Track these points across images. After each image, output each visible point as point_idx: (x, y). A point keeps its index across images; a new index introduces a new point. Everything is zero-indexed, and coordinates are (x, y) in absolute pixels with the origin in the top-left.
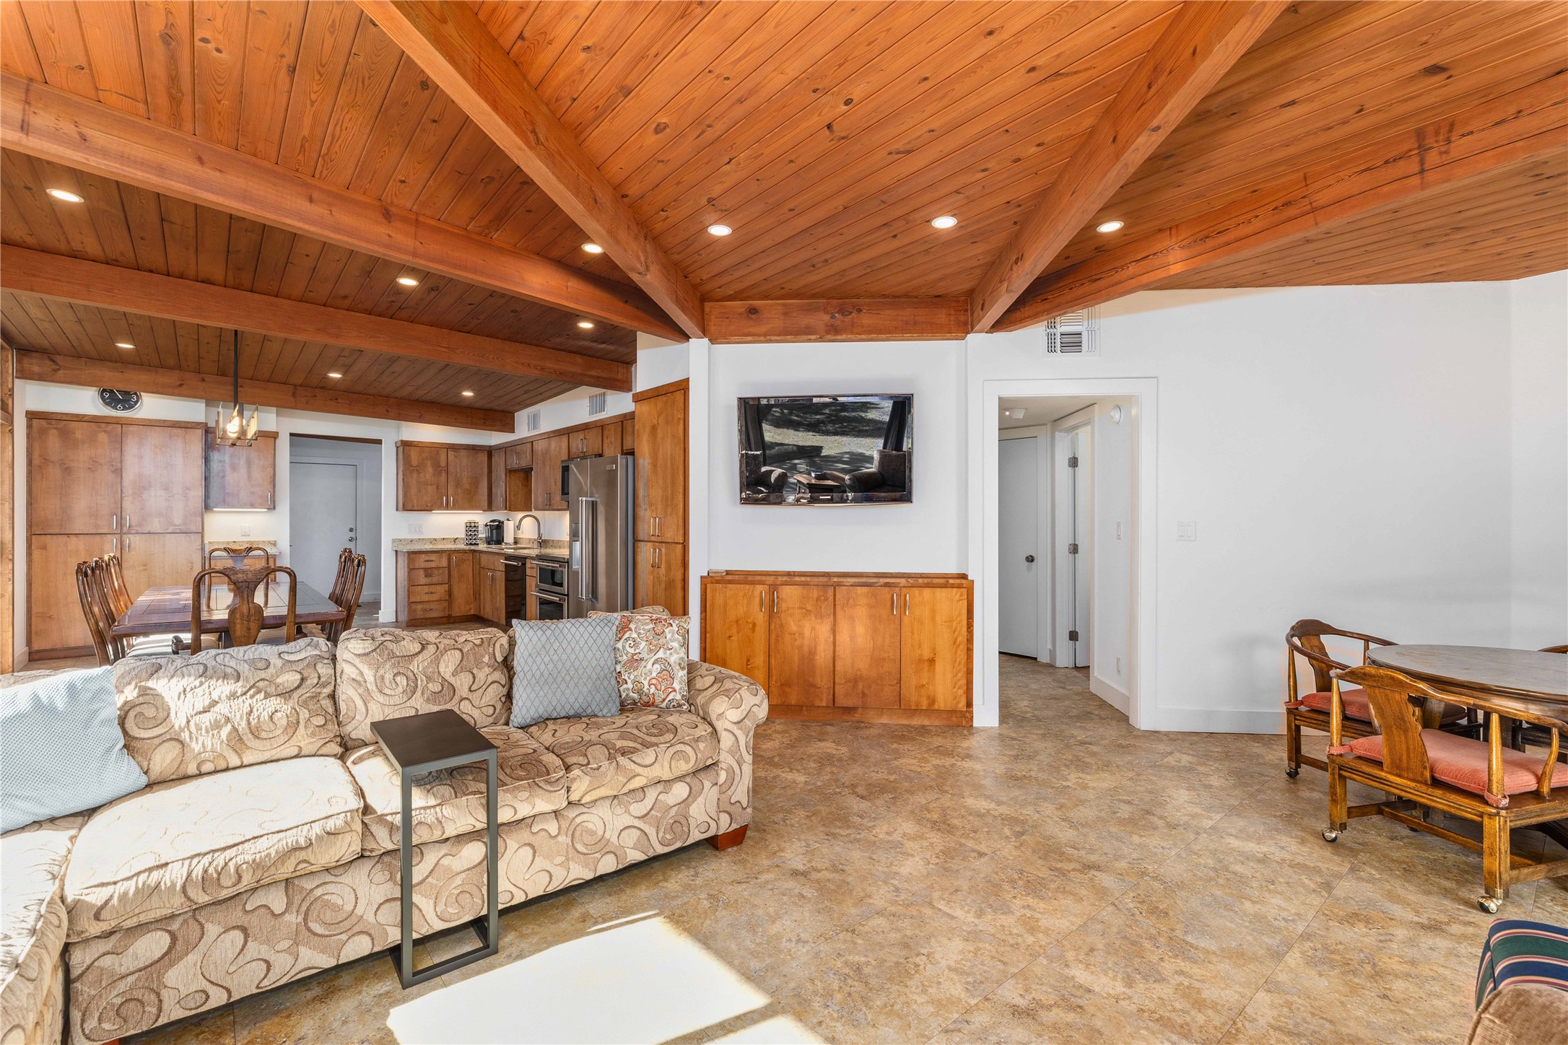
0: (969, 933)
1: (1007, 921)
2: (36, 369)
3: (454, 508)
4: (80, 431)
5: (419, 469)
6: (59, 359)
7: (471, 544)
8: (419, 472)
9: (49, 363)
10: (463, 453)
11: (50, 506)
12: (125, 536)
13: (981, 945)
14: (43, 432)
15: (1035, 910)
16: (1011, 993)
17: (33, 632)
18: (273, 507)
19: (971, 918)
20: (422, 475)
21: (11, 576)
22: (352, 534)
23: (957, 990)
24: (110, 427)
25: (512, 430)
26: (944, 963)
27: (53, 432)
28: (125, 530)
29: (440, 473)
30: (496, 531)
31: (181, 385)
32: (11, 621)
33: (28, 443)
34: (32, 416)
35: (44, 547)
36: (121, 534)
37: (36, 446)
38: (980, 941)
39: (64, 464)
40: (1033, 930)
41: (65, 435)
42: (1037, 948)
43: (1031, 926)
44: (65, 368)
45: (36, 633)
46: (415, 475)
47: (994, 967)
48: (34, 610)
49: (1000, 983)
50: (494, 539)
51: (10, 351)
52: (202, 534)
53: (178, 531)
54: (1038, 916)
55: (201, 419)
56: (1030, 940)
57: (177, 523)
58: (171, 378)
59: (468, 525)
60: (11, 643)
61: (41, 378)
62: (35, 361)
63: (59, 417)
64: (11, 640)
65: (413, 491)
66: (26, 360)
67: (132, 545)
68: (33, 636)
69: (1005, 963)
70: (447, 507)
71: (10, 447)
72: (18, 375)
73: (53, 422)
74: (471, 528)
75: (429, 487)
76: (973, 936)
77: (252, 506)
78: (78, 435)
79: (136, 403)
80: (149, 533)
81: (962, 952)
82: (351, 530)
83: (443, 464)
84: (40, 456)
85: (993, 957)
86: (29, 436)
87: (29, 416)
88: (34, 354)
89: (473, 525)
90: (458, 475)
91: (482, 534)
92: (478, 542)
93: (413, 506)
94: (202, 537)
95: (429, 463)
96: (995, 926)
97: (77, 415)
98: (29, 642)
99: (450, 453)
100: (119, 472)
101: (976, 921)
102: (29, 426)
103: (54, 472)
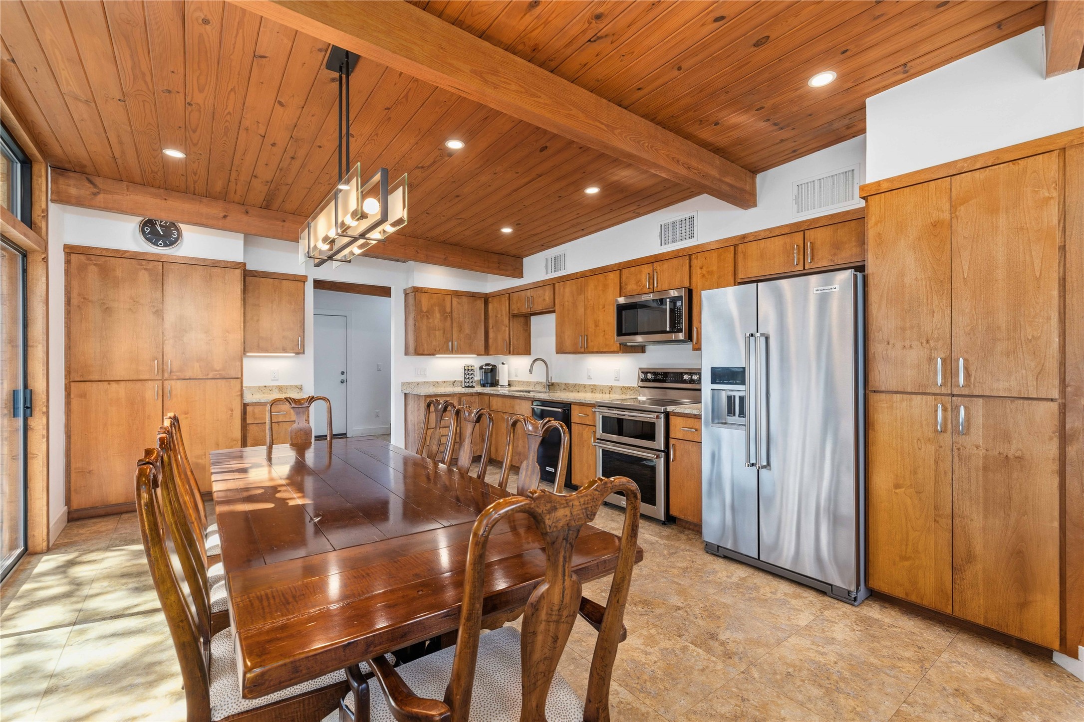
2: (73, 191)
3: (458, 352)
4: (120, 269)
5: (428, 314)
6: (98, 181)
7: (469, 387)
8: (428, 318)
9: (89, 185)
10: (465, 299)
11: (90, 349)
12: (166, 383)
14: (82, 268)
17: (72, 489)
18: (300, 351)
20: (431, 321)
21: (45, 432)
22: (343, 377)
24: (151, 265)
25: (520, 275)
27: (92, 269)
28: (166, 375)
29: (445, 319)
30: (491, 375)
31: (225, 217)
32: (45, 485)
33: (66, 280)
34: (70, 251)
35: (83, 395)
36: (163, 380)
37: (75, 283)
39: (104, 303)
41: (105, 272)
44: (106, 192)
45: (75, 490)
46: (425, 321)
48: (73, 466)
50: (489, 382)
51: (44, 165)
52: (241, 379)
53: (218, 376)
55: (240, 258)
57: (218, 369)
58: (215, 210)
59: (466, 368)
60: (45, 513)
61: (79, 203)
62: (72, 182)
63: (98, 253)
64: (45, 508)
65: (424, 335)
66: (61, 181)
67: (174, 393)
68: (73, 493)
70: (452, 352)
71: (44, 279)
72: (54, 197)
73: (93, 258)
74: (468, 371)
75: (437, 333)
77: (284, 350)
78: (119, 273)
79: (177, 240)
80: (190, 379)
82: (343, 373)
83: (448, 310)
84: (79, 295)
86: (67, 272)
87: (67, 250)
88: (71, 174)
89: (470, 368)
90: (461, 320)
91: (478, 376)
92: (474, 384)
93: (424, 351)
94: (242, 383)
95: (436, 309)
97: (118, 251)
98: (68, 501)
99: (455, 300)
100: (159, 313)
102: (68, 262)
103: (94, 313)
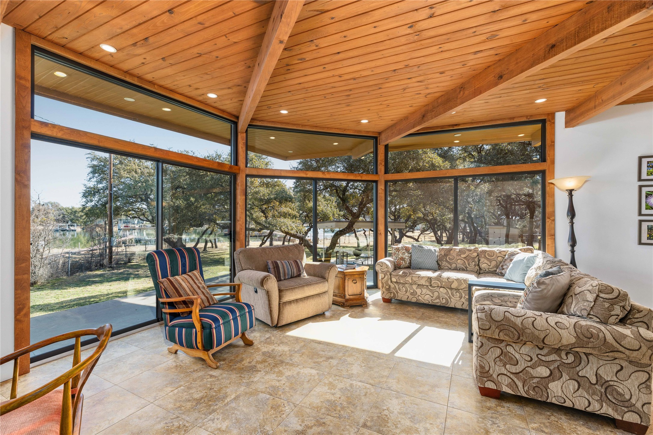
0: (352, 377)
1: (341, 385)
13: (347, 373)
15: (330, 393)
16: (334, 362)
19: (354, 382)
23: (349, 360)
26: (356, 365)
38: (347, 375)
40: (330, 383)
42: (328, 377)
43: (331, 386)
47: (340, 367)
49: (338, 363)
54: (329, 391)
56: (330, 380)
69: (338, 369)
76: (350, 377)
81: (352, 370)
85: (342, 370)
96: (344, 382)
101: (352, 382)
